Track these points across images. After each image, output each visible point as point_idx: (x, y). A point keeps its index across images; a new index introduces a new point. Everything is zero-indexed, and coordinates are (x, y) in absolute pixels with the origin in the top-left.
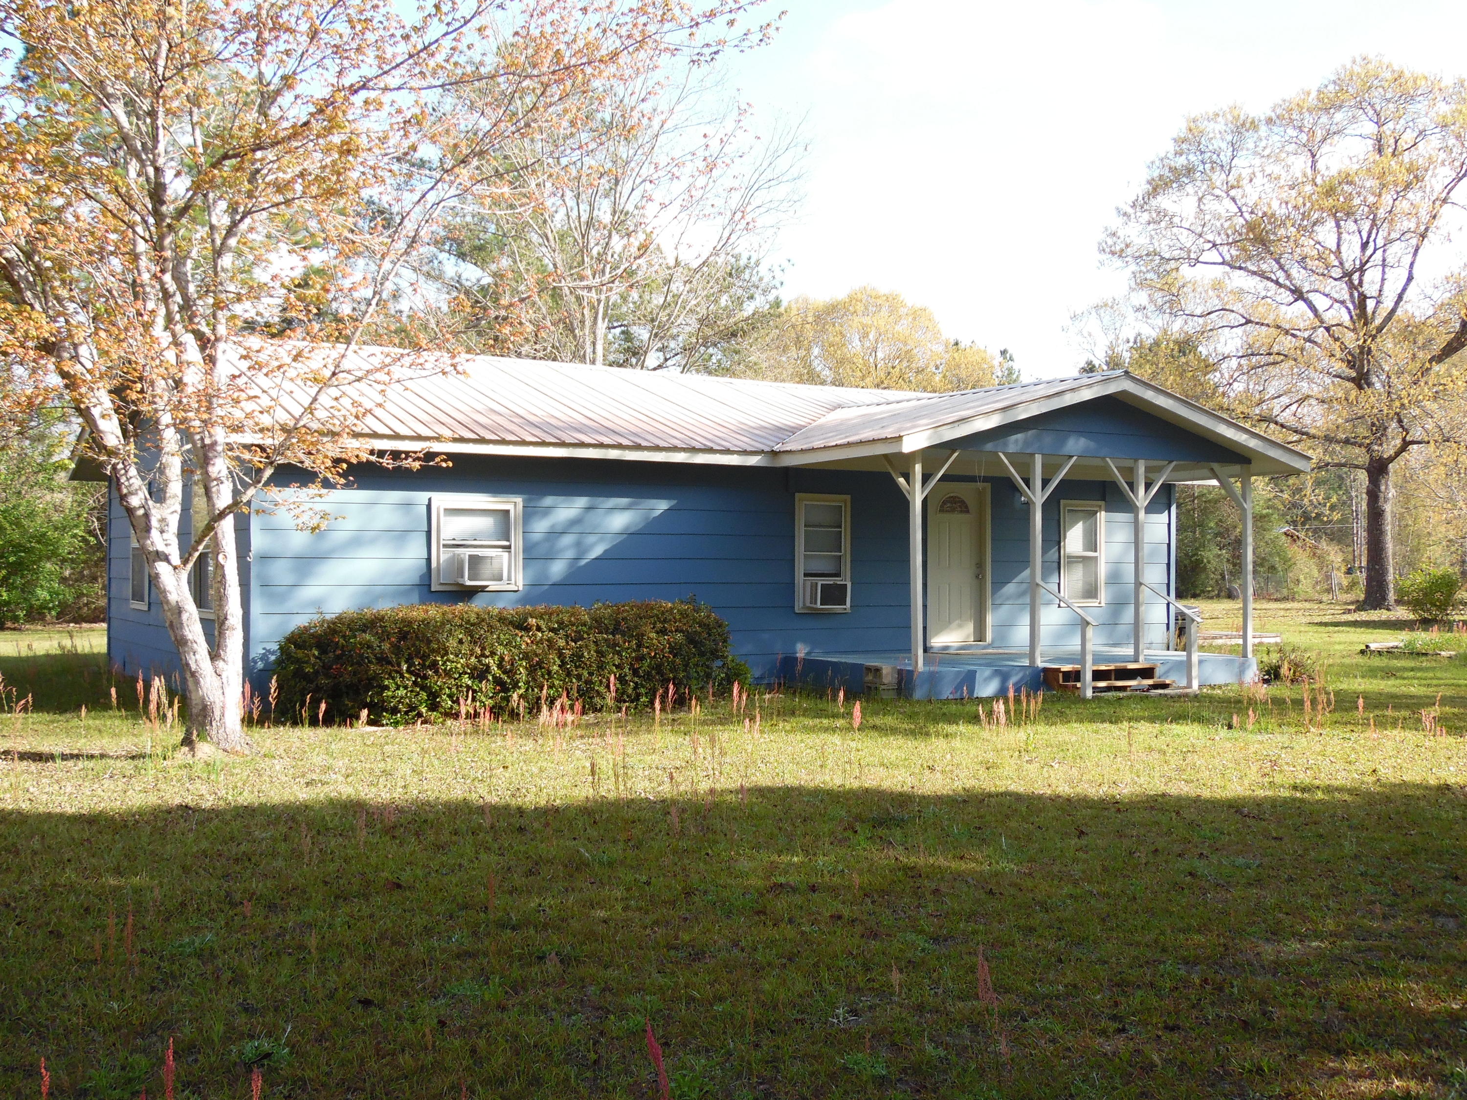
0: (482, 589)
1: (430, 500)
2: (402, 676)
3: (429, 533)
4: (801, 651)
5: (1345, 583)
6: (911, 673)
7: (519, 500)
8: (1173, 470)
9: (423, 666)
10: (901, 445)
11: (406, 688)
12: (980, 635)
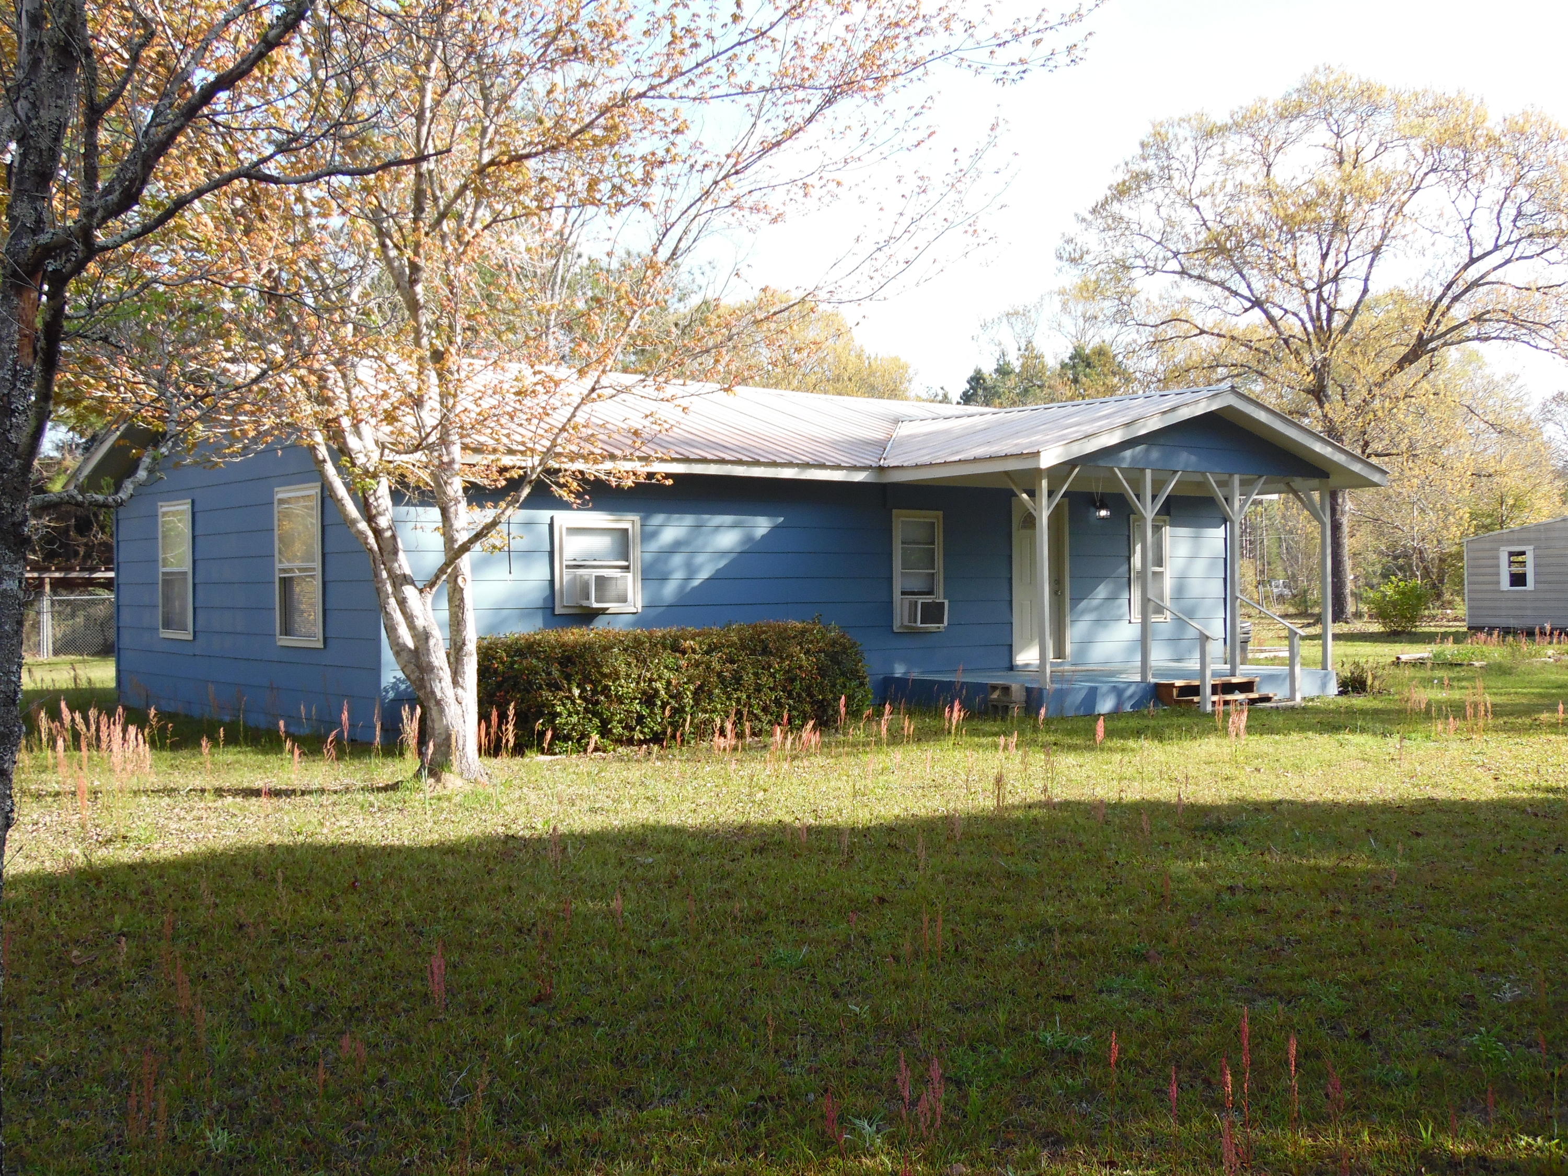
0: (603, 611)
1: (552, 518)
2: (573, 702)
3: (551, 554)
4: (899, 671)
6: (1041, 690)
7: (636, 518)
8: (1264, 483)
9: (594, 692)
10: (1039, 461)
11: (578, 713)
12: (1060, 653)
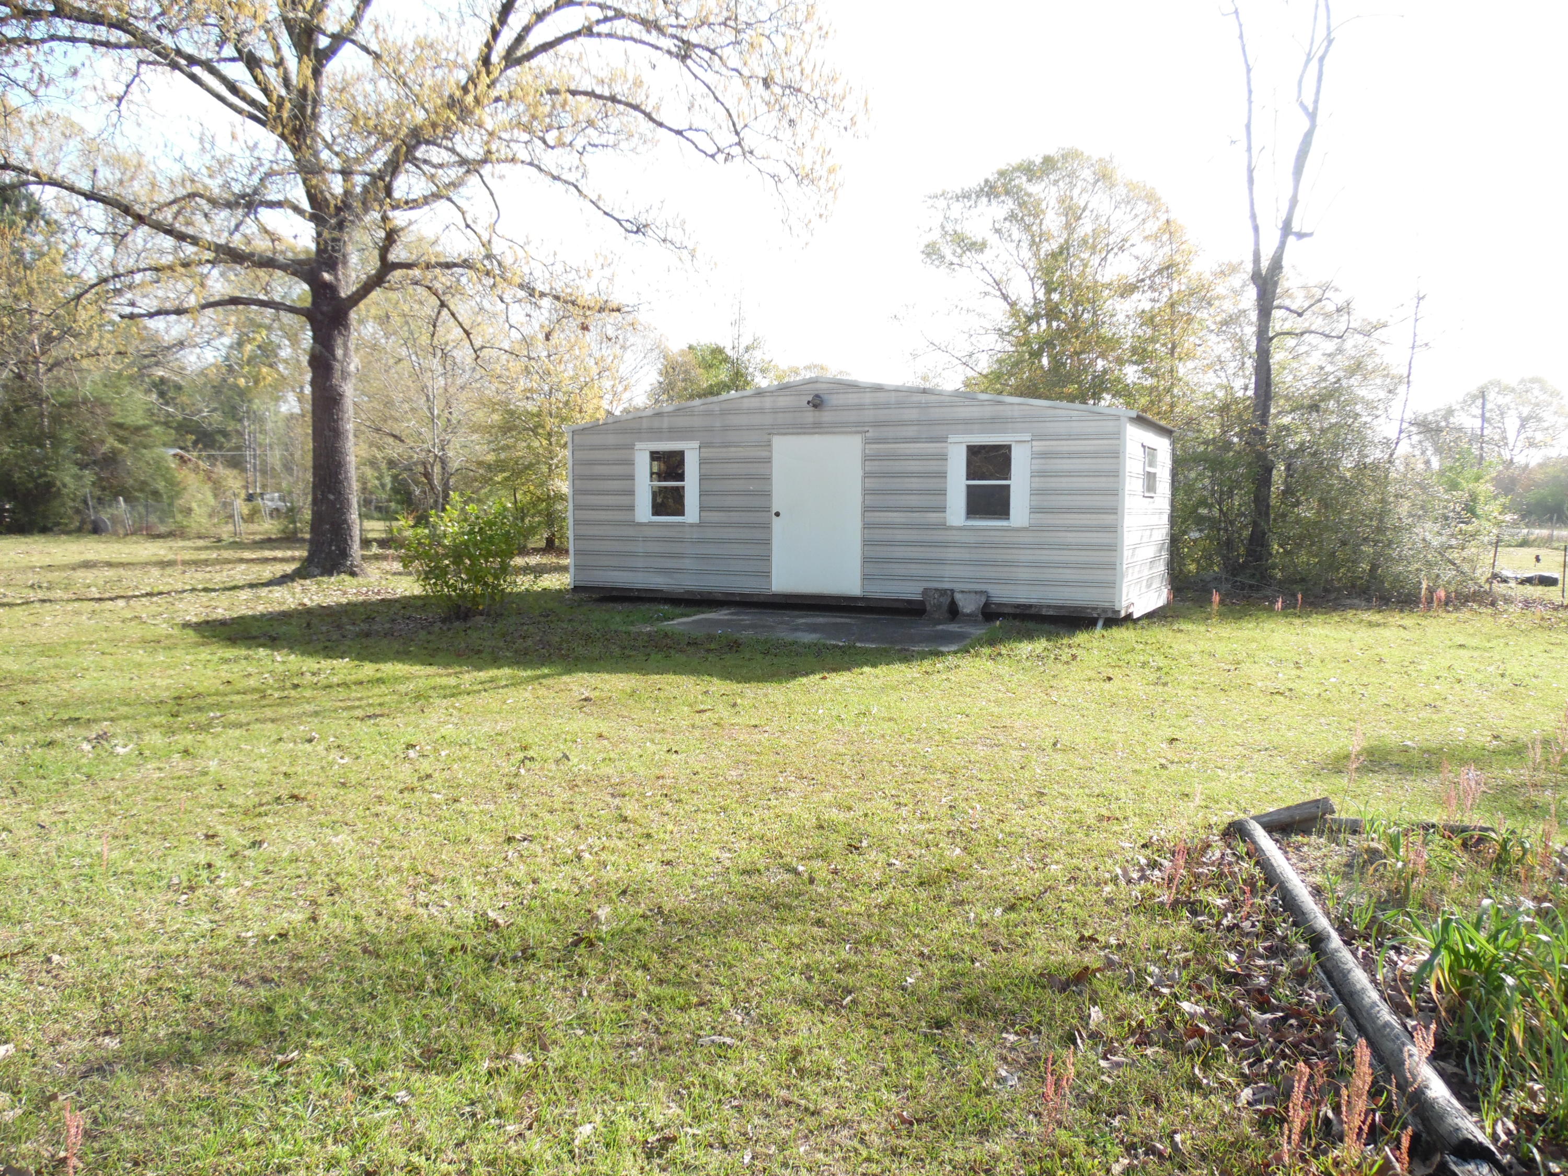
5: (246, 511)
